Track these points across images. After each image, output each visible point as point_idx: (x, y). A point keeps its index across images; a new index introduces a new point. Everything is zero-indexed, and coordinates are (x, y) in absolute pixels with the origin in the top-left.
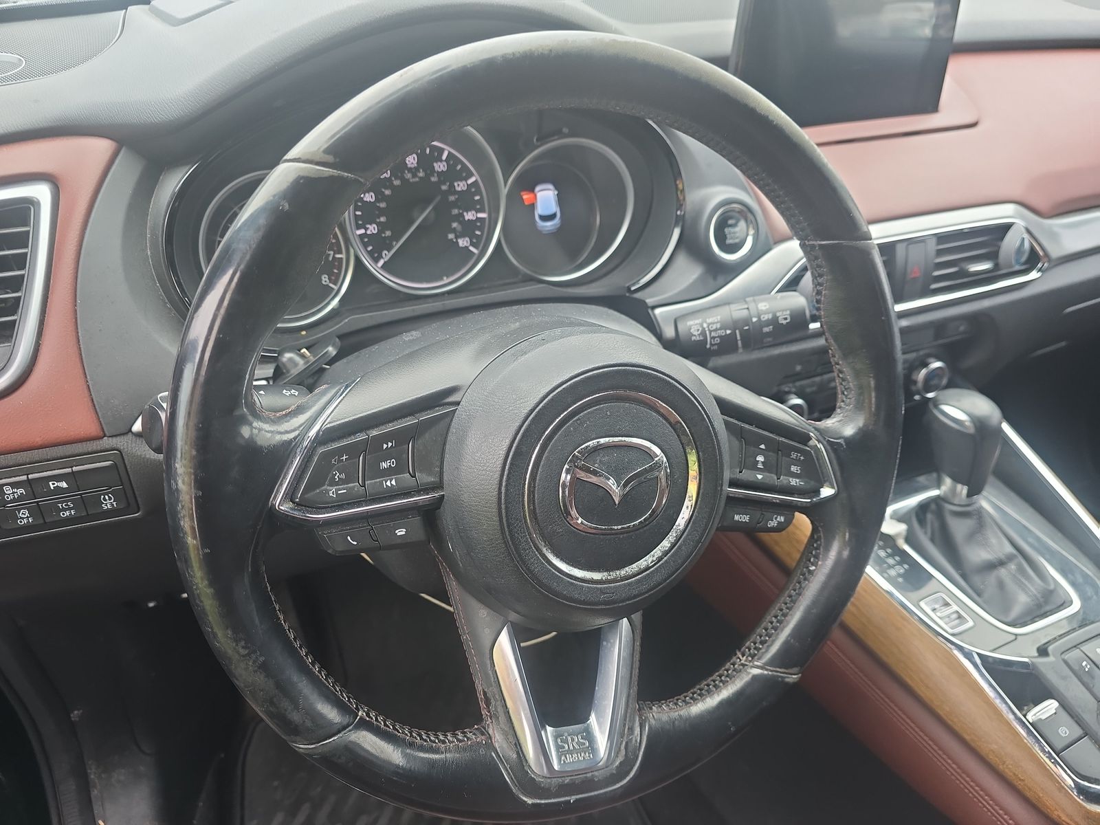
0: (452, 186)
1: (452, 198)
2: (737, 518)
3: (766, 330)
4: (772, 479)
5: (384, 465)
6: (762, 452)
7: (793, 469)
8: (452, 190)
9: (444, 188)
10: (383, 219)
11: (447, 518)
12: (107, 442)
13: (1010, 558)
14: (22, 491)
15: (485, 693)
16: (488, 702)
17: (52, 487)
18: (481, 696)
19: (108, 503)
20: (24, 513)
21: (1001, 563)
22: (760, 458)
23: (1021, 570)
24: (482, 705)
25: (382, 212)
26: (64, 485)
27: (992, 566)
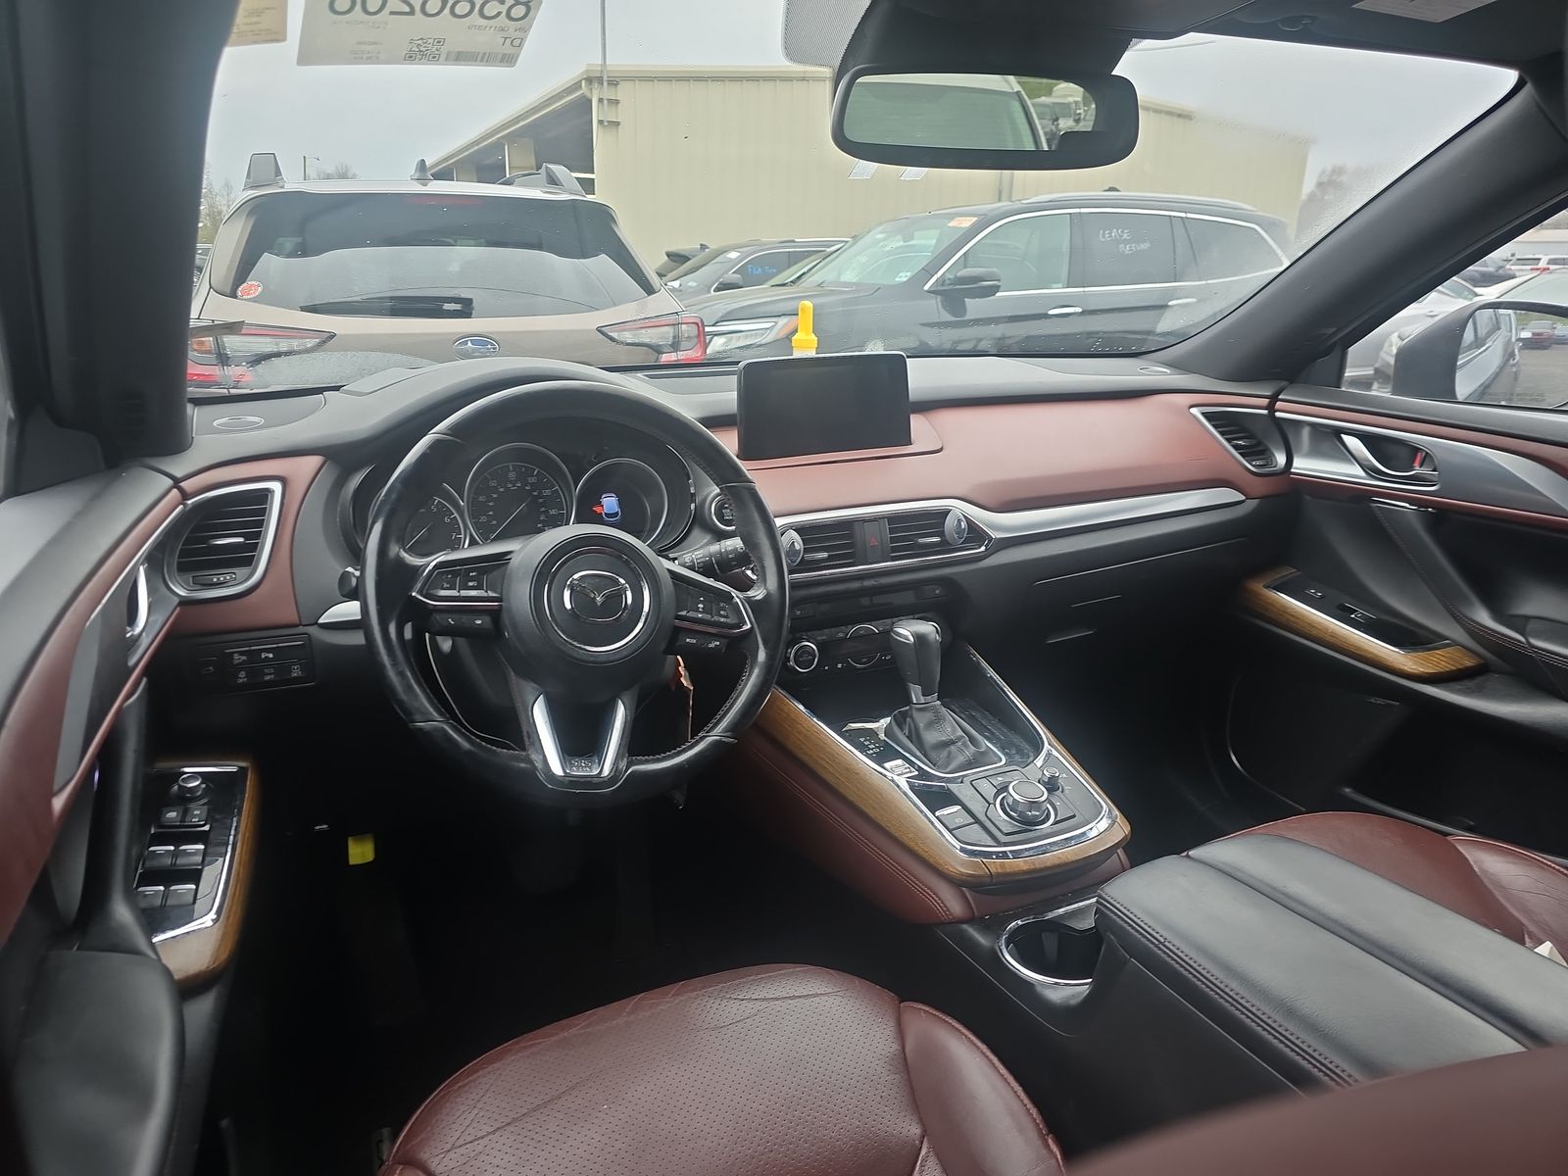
0: (540, 493)
1: (541, 500)
2: (688, 640)
3: (731, 556)
4: (708, 617)
5: (471, 584)
6: (701, 602)
7: (722, 612)
8: (540, 496)
9: (535, 493)
10: (491, 513)
11: (505, 618)
12: (301, 629)
13: (959, 738)
14: (244, 658)
15: (528, 733)
16: (529, 738)
17: (263, 656)
18: (525, 733)
19: (296, 672)
20: (242, 674)
21: (953, 742)
22: (701, 606)
23: (964, 744)
24: (526, 739)
25: (491, 508)
26: (271, 656)
27: (945, 744)
